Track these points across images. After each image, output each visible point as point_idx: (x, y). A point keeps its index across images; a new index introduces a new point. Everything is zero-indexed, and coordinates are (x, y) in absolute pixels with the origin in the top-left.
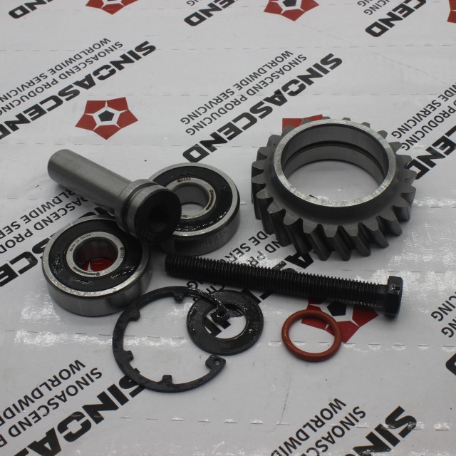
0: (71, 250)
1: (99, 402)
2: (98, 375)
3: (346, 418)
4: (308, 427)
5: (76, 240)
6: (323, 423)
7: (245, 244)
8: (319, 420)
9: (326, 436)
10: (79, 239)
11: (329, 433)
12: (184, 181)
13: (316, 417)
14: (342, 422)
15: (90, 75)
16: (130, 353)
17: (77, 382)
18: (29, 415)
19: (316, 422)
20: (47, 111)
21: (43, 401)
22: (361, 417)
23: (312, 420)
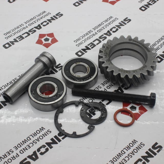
0: (38, 88)
1: (51, 141)
2: (50, 132)
3: (138, 146)
4: (125, 149)
5: (40, 84)
6: (130, 148)
7: (99, 86)
8: (129, 147)
9: (131, 152)
10: (41, 84)
11: (132, 151)
12: (78, 64)
13: (128, 146)
14: (137, 148)
15: (39, 24)
16: (61, 124)
17: (43, 135)
18: (27, 146)
19: (128, 148)
20: (25, 38)
21: (31, 141)
22: (143, 146)
23: (126, 147)
